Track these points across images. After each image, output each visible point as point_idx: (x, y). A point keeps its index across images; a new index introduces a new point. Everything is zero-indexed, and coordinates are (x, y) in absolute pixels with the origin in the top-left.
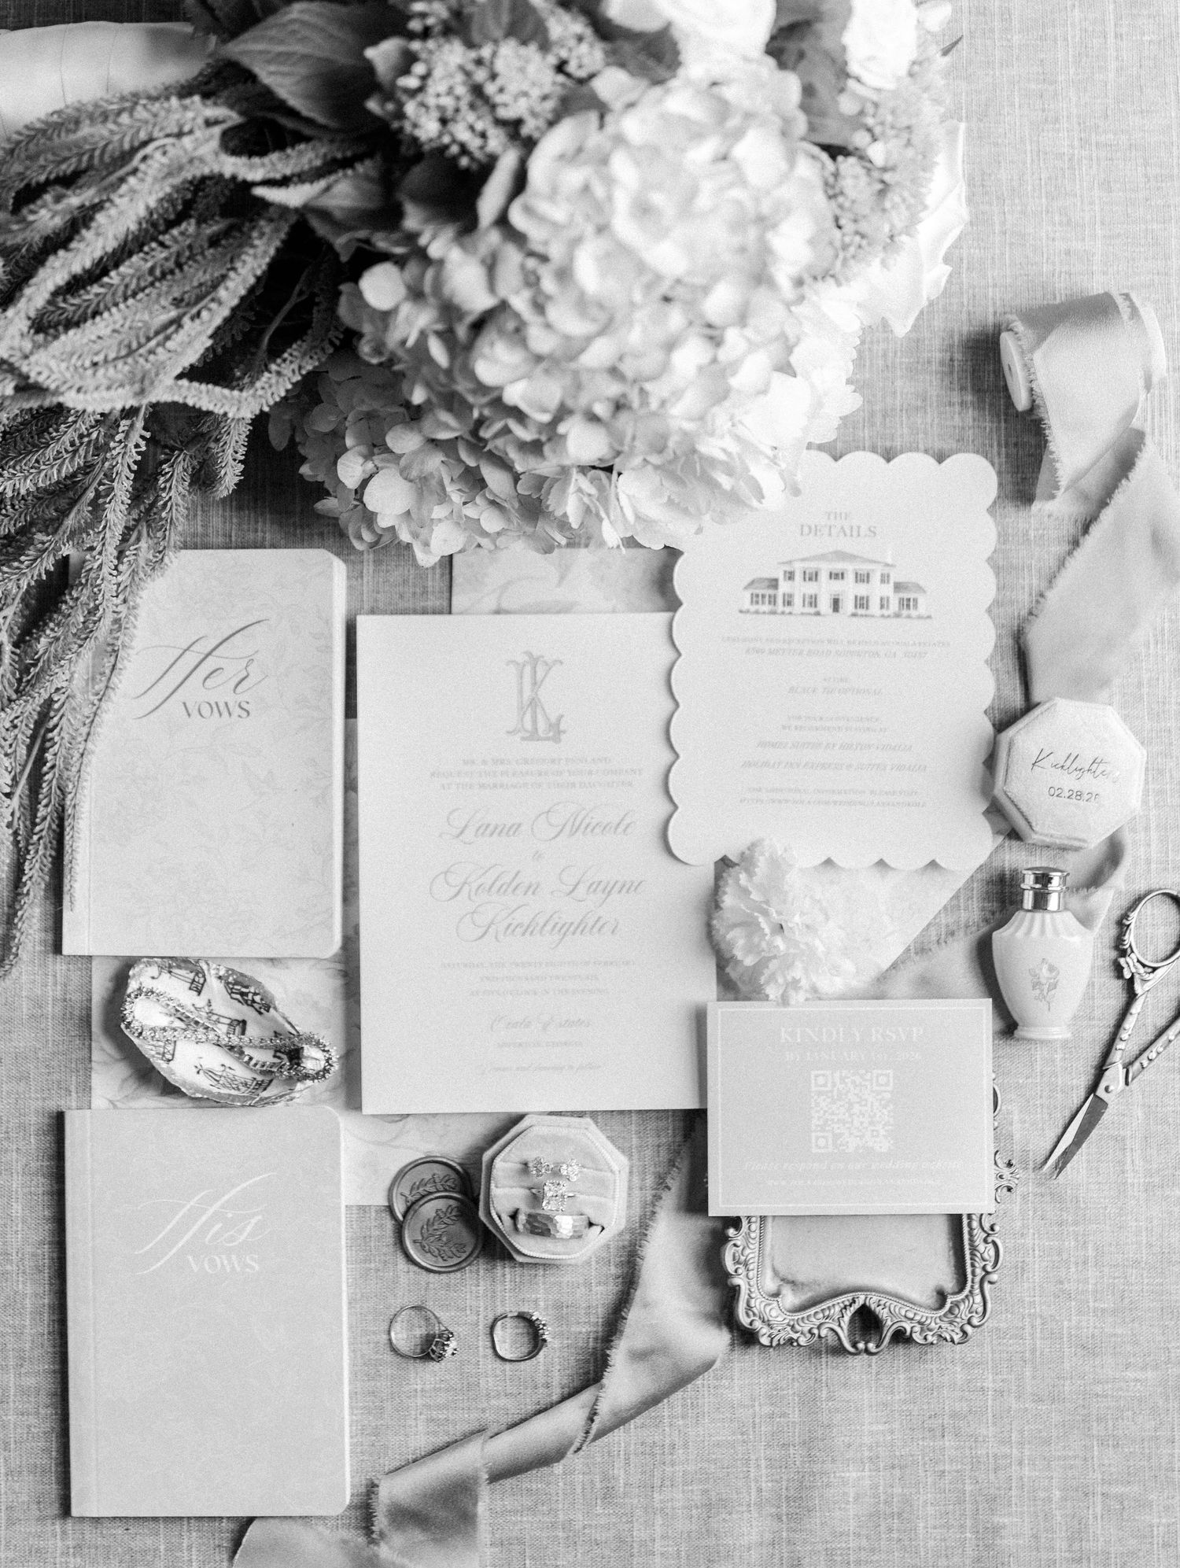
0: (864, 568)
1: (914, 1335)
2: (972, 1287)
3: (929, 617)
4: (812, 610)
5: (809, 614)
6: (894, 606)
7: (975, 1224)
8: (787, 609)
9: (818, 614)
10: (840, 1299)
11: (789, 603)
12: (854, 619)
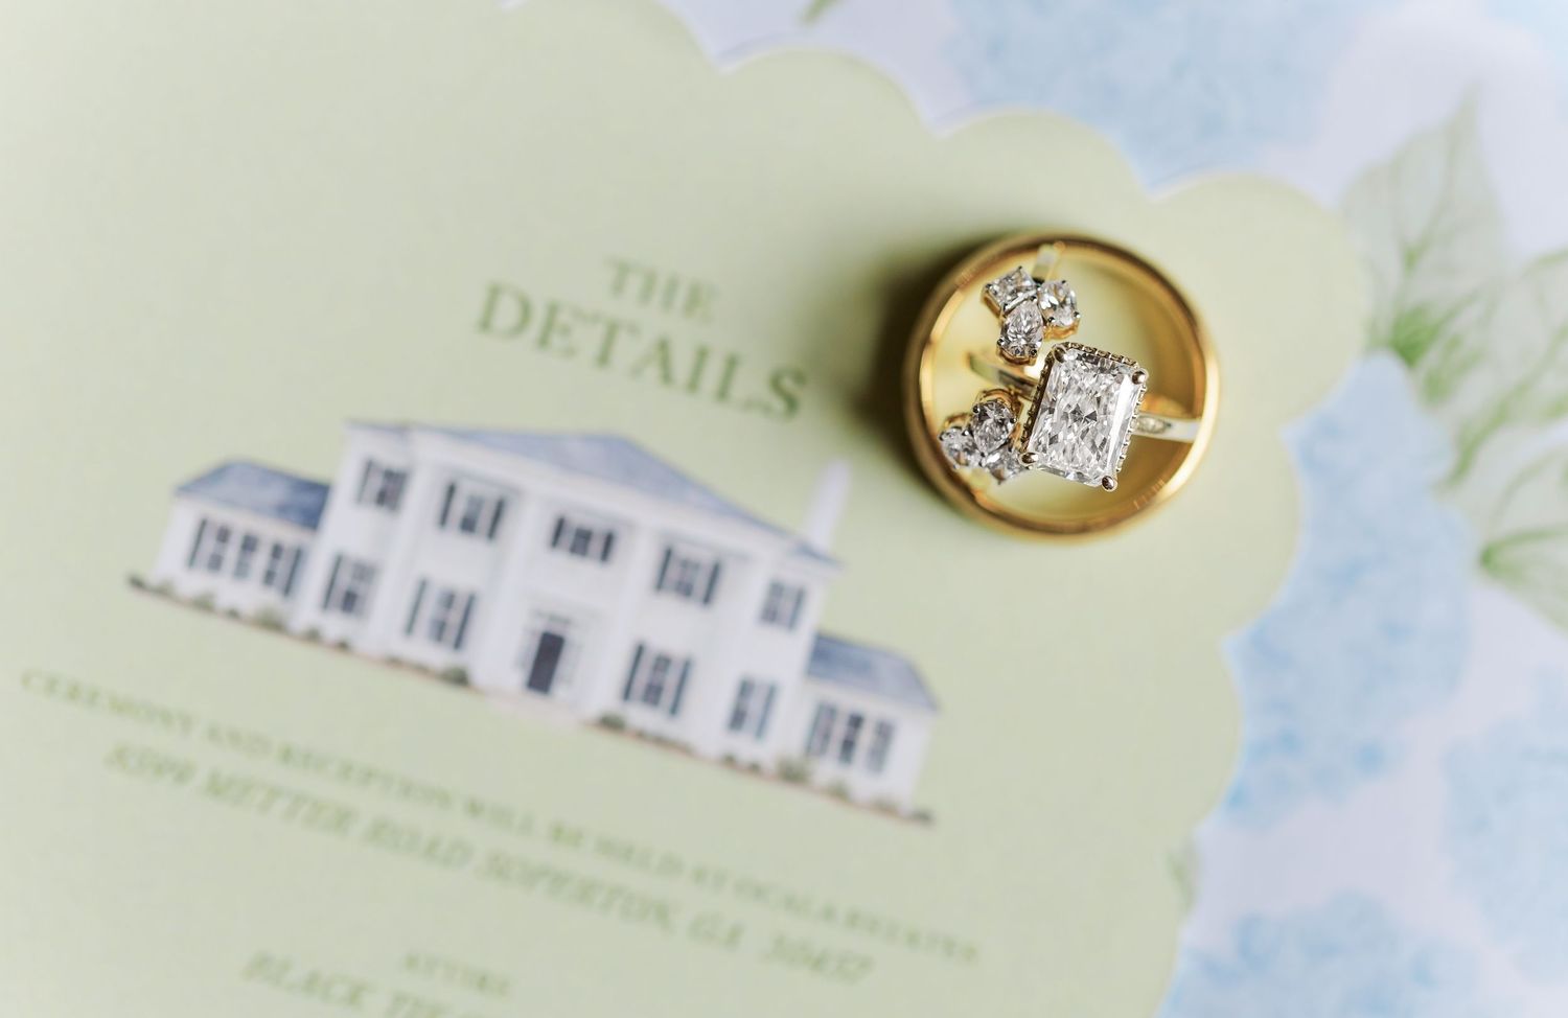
0: (702, 534)
3: (923, 817)
4: (439, 657)
5: (421, 670)
6: (788, 731)
8: (335, 625)
9: (460, 679)
11: (350, 603)
12: (606, 742)
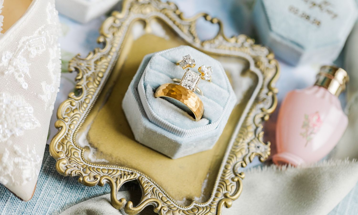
1: (162, 211)
2: (212, 203)
7: (230, 168)
10: (122, 169)
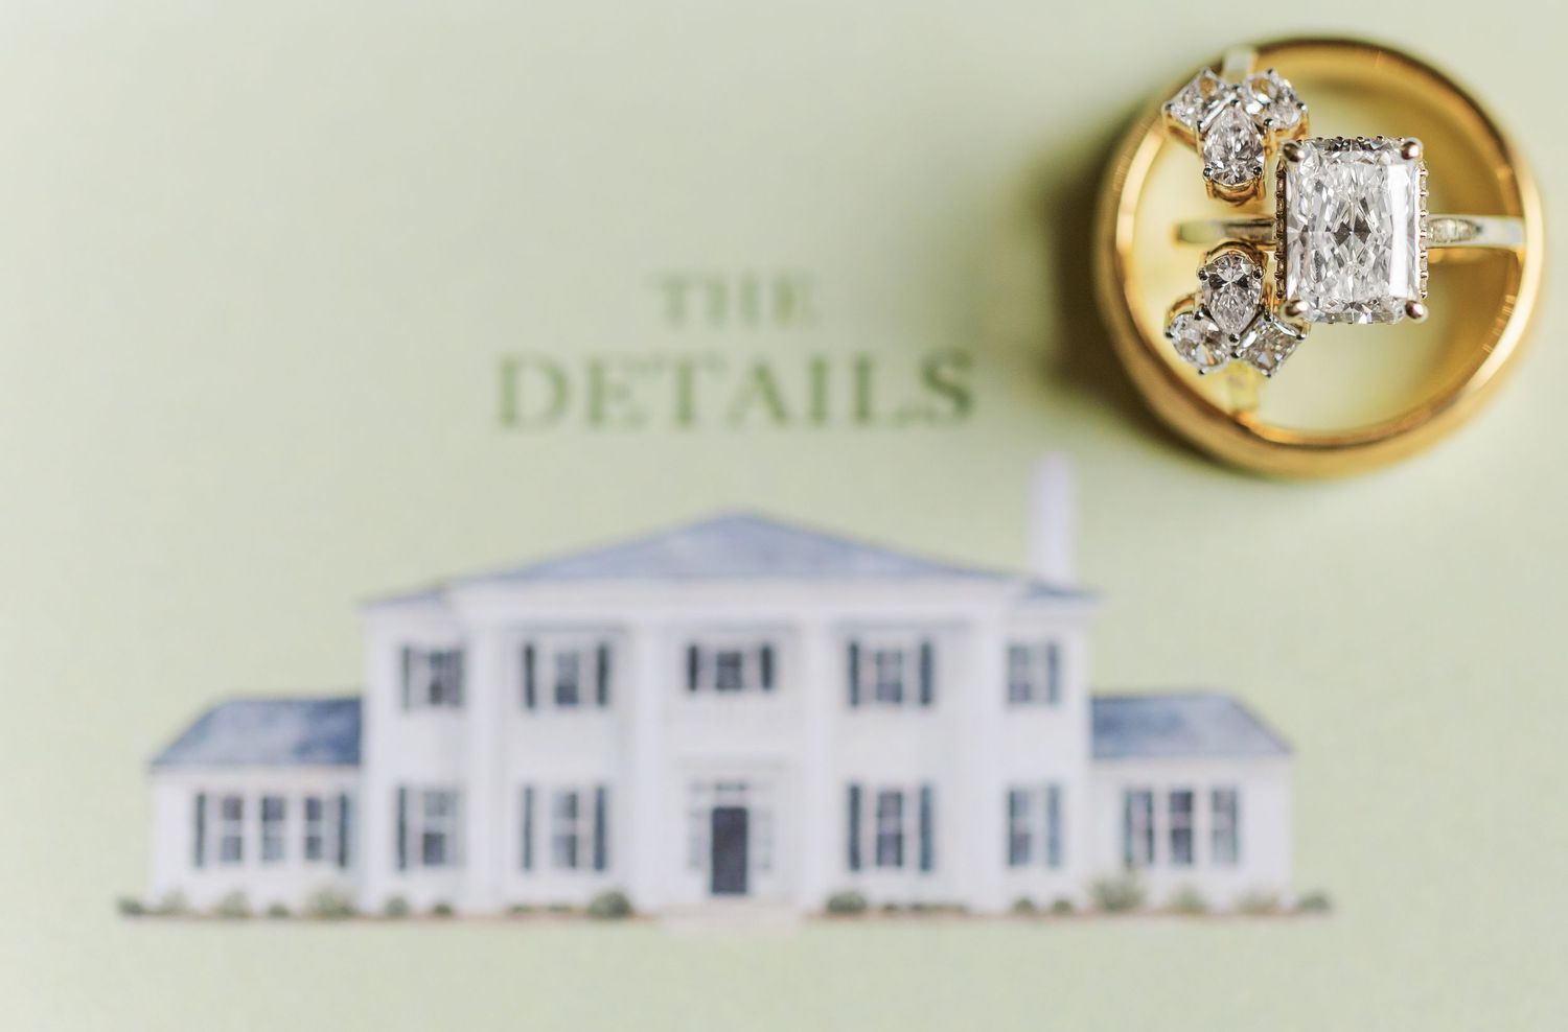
0: (895, 610)
3: (1316, 904)
5: (560, 911)
6: (1093, 843)
8: (423, 886)
9: (617, 908)
11: (434, 849)
12: (846, 932)
